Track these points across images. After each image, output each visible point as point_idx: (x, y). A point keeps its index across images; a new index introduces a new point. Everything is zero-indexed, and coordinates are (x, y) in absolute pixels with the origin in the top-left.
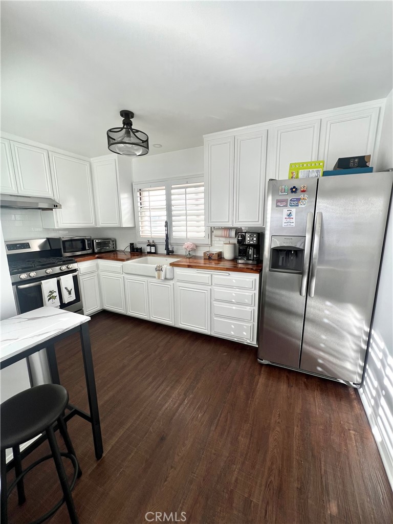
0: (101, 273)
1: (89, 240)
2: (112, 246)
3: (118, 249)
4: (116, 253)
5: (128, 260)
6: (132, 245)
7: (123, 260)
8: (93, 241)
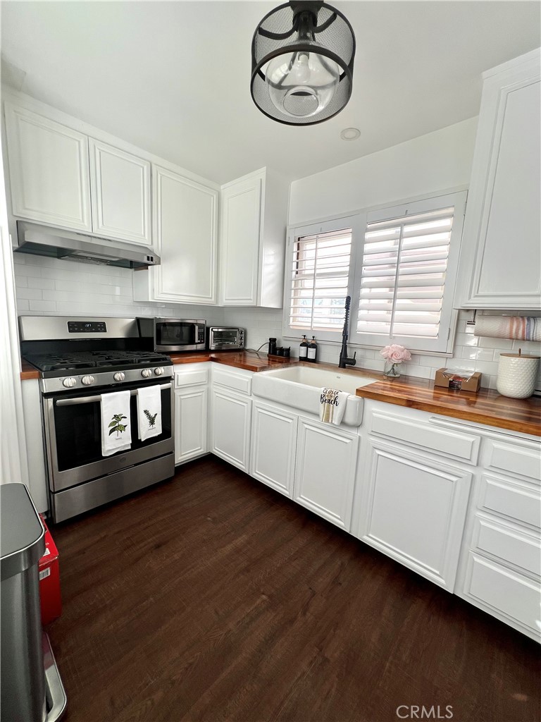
0: (214, 388)
1: (201, 326)
2: (239, 341)
3: (247, 348)
4: (245, 355)
5: (263, 369)
6: (273, 341)
7: (253, 369)
8: (208, 329)
